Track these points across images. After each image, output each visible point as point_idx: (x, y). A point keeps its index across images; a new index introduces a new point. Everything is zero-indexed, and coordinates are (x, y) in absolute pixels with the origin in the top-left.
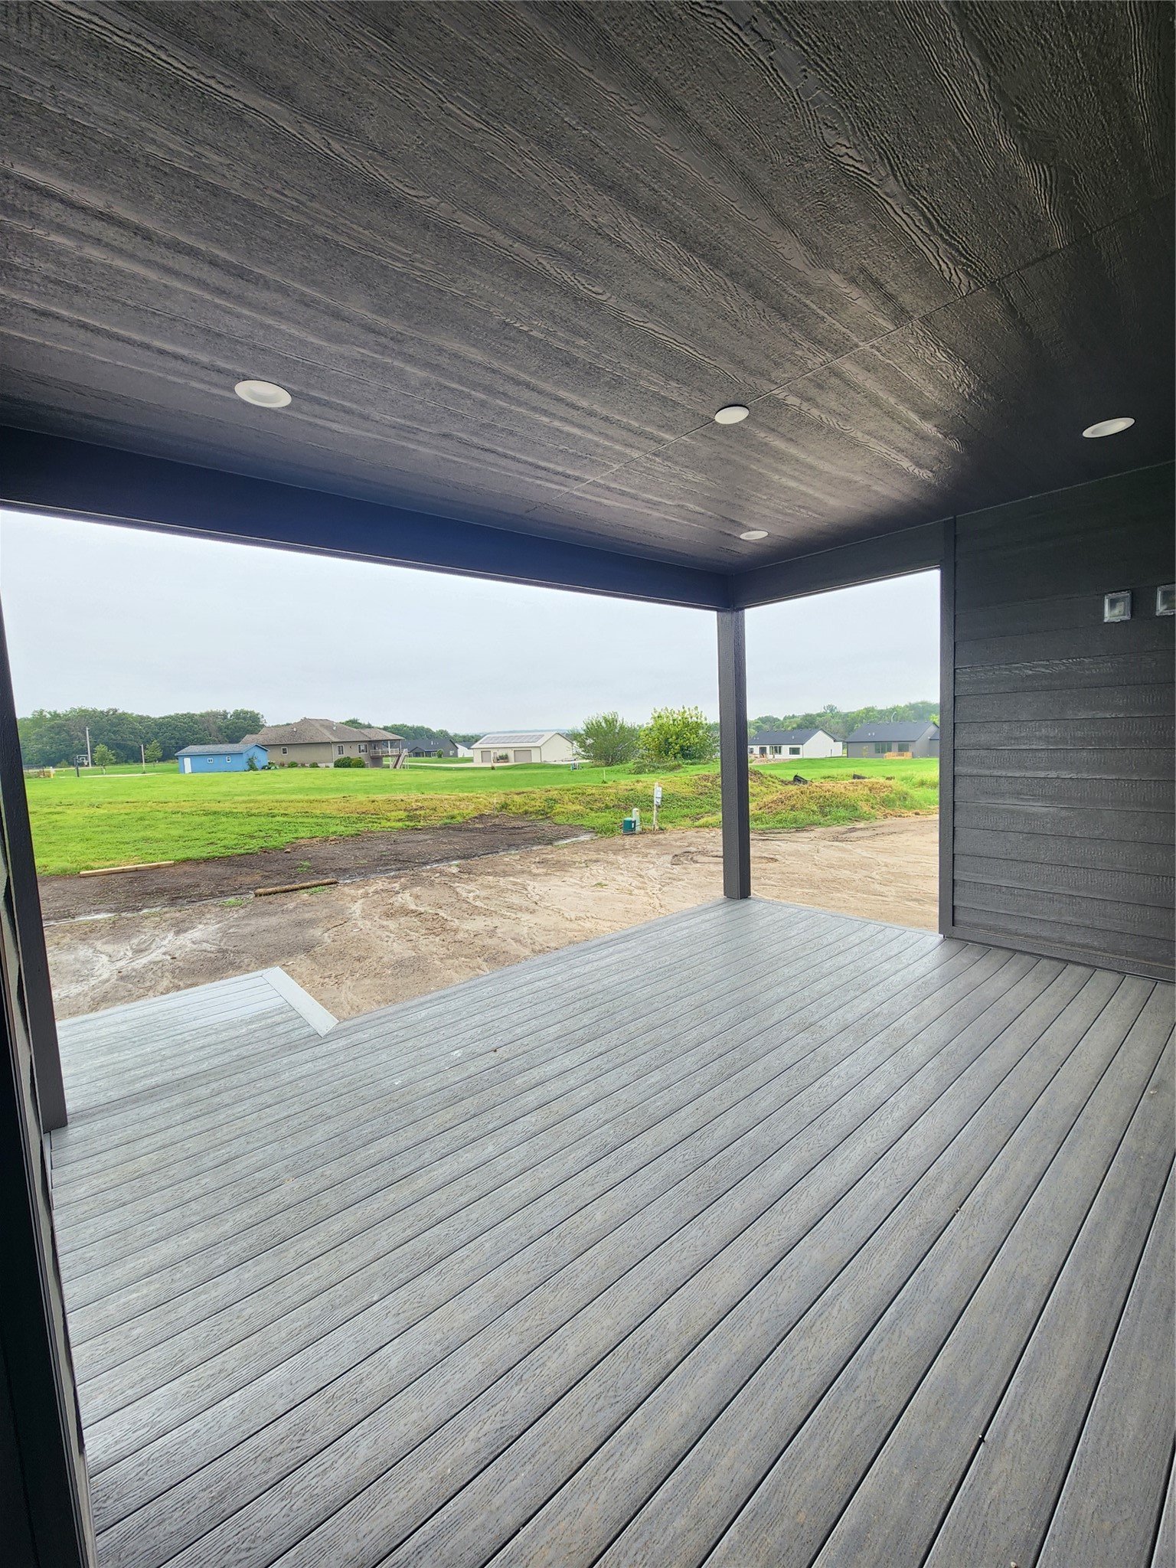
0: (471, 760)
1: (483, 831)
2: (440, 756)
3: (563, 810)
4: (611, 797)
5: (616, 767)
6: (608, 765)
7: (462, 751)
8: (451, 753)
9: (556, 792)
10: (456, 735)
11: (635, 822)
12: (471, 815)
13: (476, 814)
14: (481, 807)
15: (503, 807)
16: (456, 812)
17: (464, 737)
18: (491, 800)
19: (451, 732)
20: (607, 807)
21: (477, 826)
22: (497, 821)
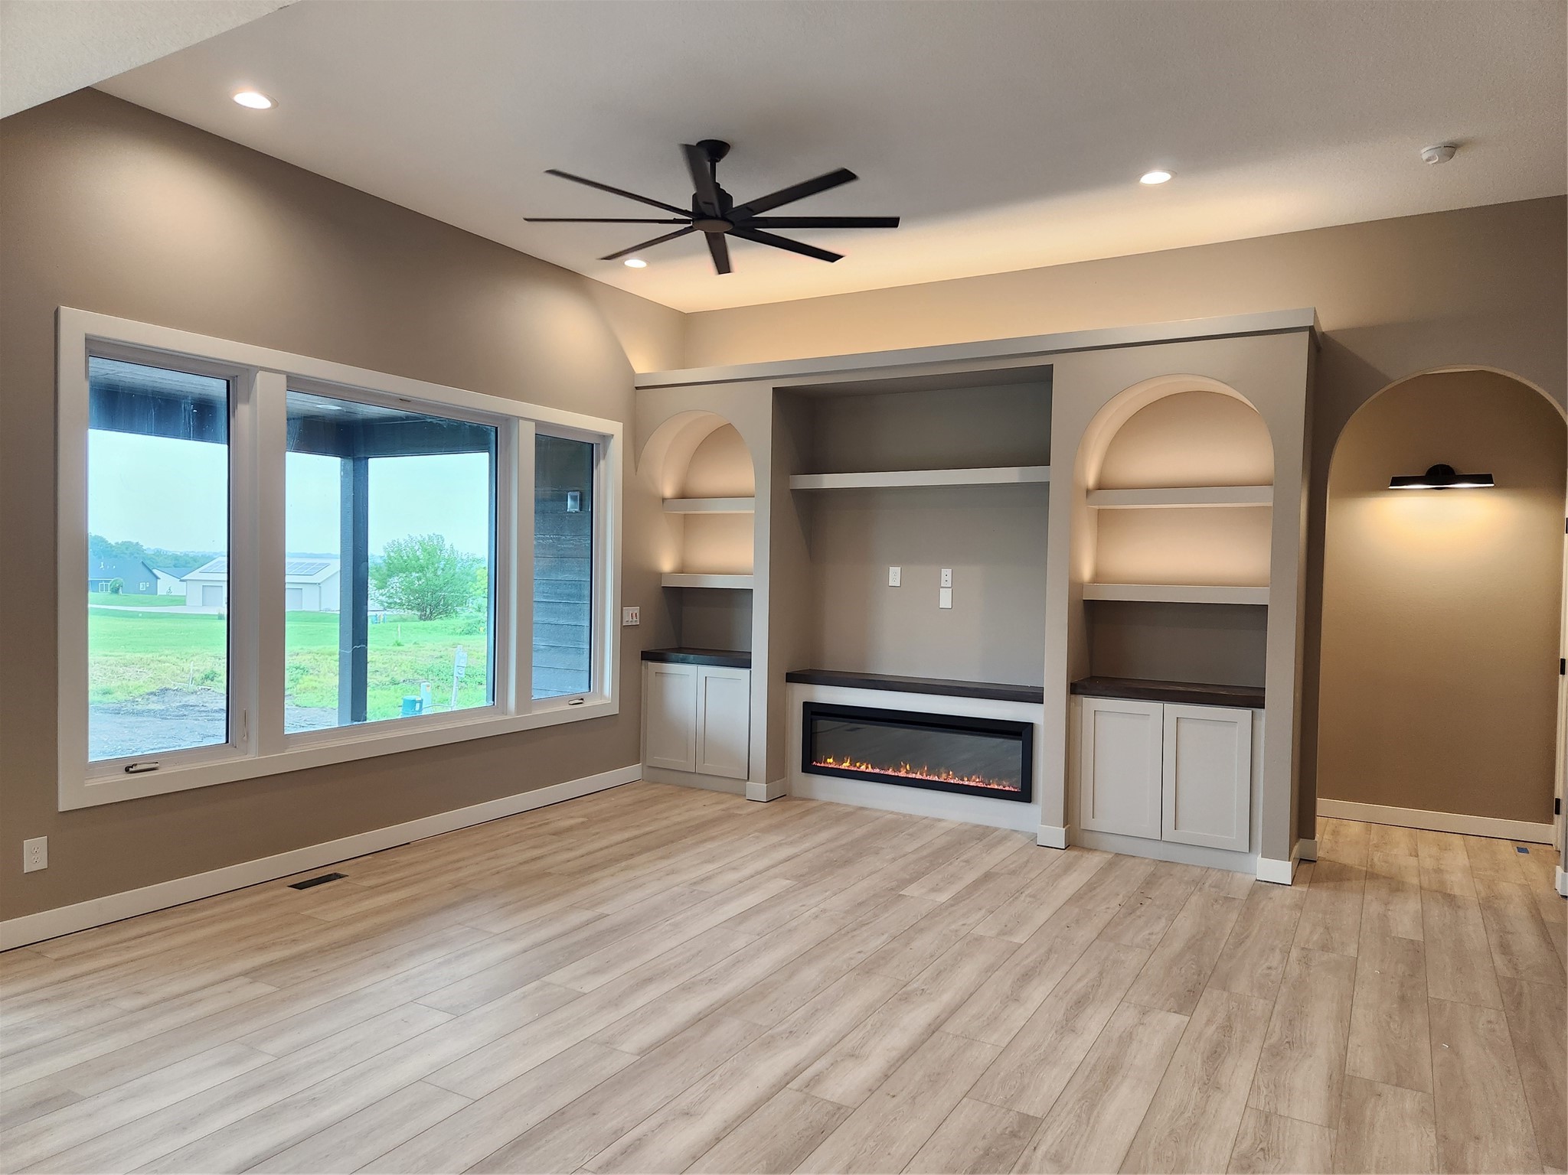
0: (181, 601)
1: (163, 715)
2: (116, 591)
3: (314, 684)
4: (404, 667)
5: (436, 623)
6: (424, 617)
7: (166, 583)
8: (142, 587)
9: (309, 657)
10: (158, 553)
11: (421, 702)
12: (142, 691)
13: (154, 688)
14: (164, 676)
15: (207, 677)
16: (115, 684)
17: (176, 558)
18: (186, 666)
19: (149, 545)
20: (394, 683)
21: (152, 706)
22: (192, 700)
